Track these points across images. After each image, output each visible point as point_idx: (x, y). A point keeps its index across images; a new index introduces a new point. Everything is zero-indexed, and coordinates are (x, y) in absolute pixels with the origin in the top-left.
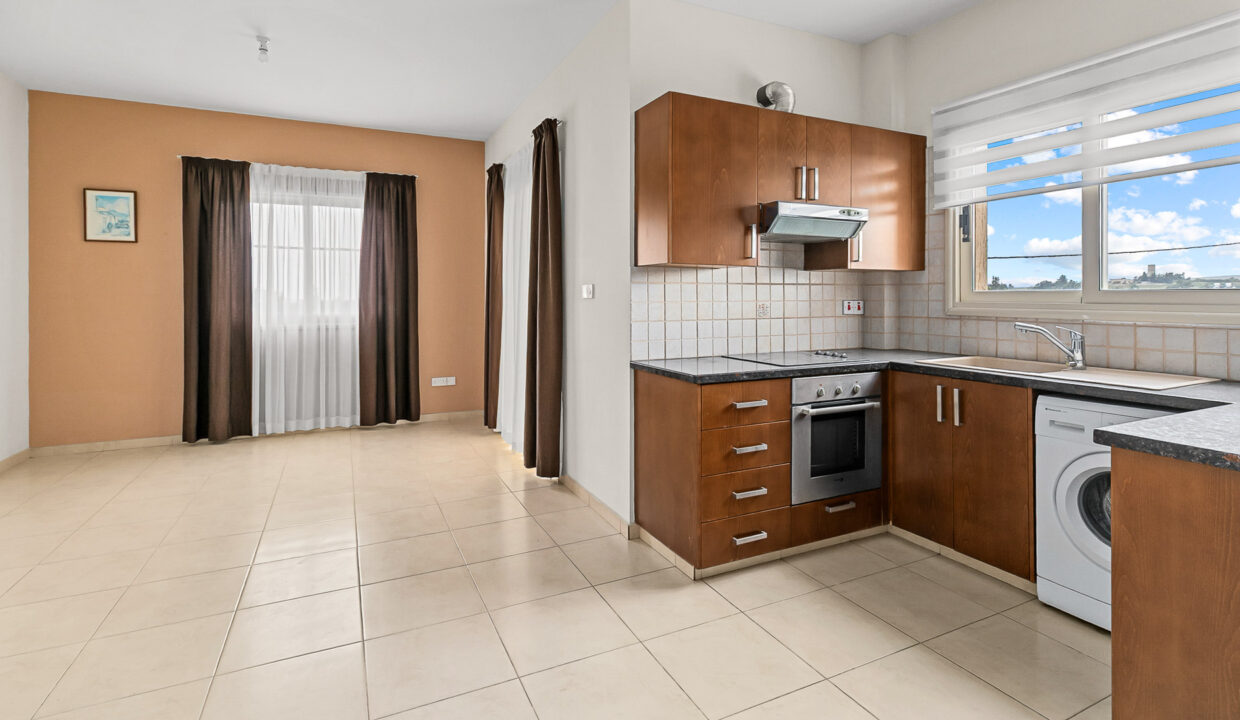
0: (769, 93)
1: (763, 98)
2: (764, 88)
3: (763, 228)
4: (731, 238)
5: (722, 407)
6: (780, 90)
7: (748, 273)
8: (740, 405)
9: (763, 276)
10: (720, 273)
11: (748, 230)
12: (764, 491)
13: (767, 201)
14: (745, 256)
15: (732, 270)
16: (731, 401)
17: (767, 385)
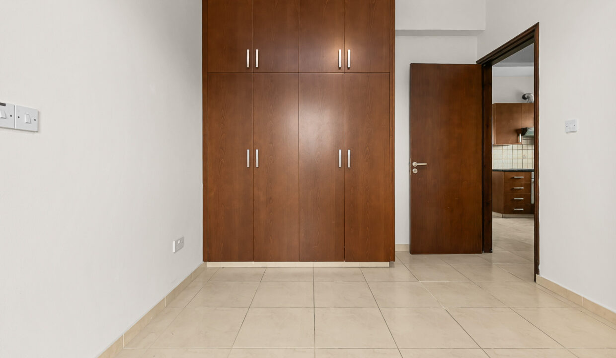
0: (526, 96)
1: (524, 97)
2: (525, 95)
3: (523, 134)
4: (514, 137)
5: (511, 177)
6: (530, 96)
7: (519, 146)
8: (515, 177)
9: (525, 147)
10: (510, 146)
11: (518, 135)
12: (523, 199)
13: (525, 126)
14: (517, 142)
15: (514, 145)
16: (513, 176)
17: (523, 173)
